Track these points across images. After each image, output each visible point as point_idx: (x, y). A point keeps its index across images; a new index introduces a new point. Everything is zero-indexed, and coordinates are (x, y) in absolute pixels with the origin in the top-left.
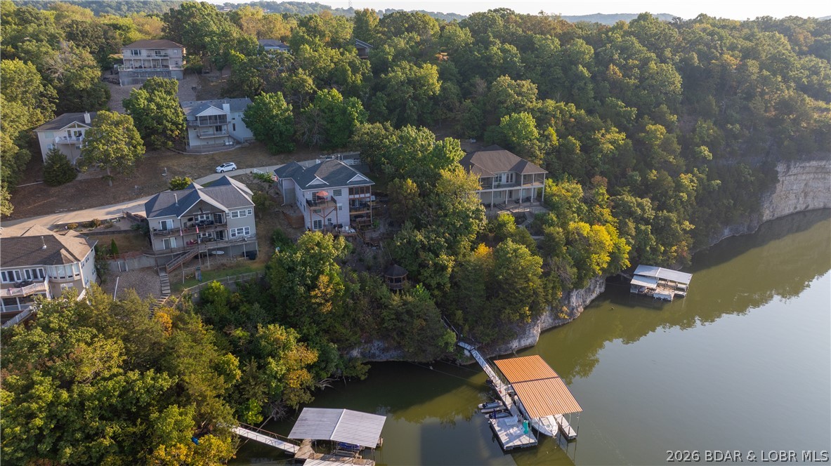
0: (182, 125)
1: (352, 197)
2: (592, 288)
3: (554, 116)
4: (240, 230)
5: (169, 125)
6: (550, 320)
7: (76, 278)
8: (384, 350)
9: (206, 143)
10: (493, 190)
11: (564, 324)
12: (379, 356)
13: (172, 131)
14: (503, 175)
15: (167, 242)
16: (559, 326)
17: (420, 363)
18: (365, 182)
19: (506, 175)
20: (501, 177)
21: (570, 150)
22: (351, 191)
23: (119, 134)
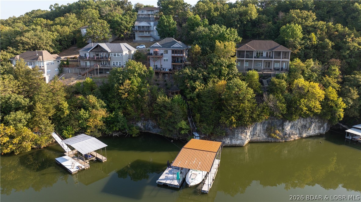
0: (129, 28)
1: (173, 55)
2: (307, 125)
3: (321, 30)
4: (117, 63)
5: (123, 27)
6: (264, 136)
7: (42, 68)
8: (154, 127)
9: (142, 39)
10: (253, 59)
11: (276, 142)
12: (152, 130)
13: (124, 30)
14: (264, 52)
15: (86, 63)
16: (271, 142)
17: (167, 137)
18: (180, 47)
19: (266, 53)
20: (262, 53)
21: (325, 47)
22: (173, 52)
23: (98, 26)
